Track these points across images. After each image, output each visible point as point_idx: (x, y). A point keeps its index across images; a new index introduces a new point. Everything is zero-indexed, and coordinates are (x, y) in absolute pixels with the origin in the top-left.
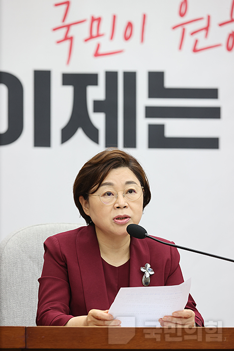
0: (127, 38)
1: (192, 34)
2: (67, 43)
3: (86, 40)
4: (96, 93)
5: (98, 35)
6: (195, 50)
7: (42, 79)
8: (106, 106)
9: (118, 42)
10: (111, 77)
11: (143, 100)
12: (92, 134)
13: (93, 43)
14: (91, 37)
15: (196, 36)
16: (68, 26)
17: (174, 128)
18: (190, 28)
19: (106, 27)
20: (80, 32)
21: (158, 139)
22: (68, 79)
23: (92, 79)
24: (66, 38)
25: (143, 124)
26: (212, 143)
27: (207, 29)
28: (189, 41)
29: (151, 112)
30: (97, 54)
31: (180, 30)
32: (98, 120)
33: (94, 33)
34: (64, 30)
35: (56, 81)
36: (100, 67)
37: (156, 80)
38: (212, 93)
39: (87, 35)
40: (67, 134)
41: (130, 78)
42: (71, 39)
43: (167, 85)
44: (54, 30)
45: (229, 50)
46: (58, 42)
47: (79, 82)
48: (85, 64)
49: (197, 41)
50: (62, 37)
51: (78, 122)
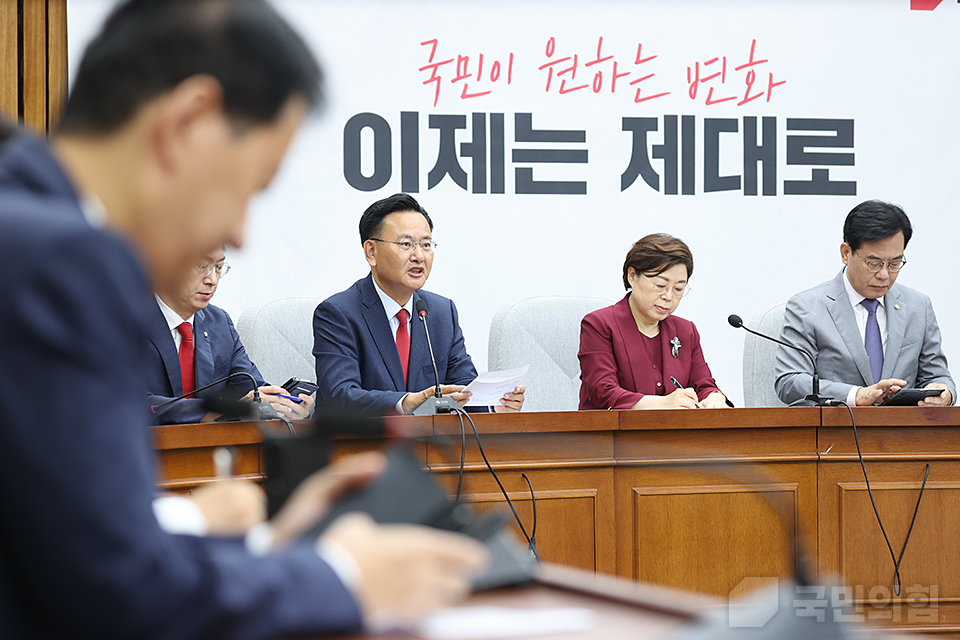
0: (493, 80)
1: (559, 75)
2: (436, 82)
3: (453, 81)
4: (464, 136)
5: (466, 76)
6: (562, 92)
7: (410, 120)
8: (473, 150)
9: (486, 82)
10: (479, 118)
11: (510, 143)
12: (460, 179)
13: (461, 83)
14: (459, 78)
15: (563, 77)
16: (435, 66)
17: (542, 172)
18: (557, 68)
19: (473, 68)
20: (447, 72)
21: (526, 184)
22: (435, 121)
23: (460, 122)
24: (433, 78)
25: (510, 168)
26: (579, 188)
27: (574, 68)
28: (556, 82)
29: (518, 156)
30: (464, 96)
31: (547, 69)
32: (466, 164)
33: (462, 74)
34: (432, 69)
35: (423, 122)
36: (467, 109)
37: (523, 121)
38: (580, 136)
39: (455, 76)
40: (434, 179)
41: (497, 119)
42: (439, 78)
43: (535, 127)
44: (421, 70)
45: (596, 91)
46: (425, 83)
47: (446, 125)
48: (451, 104)
49: (564, 81)
50: (429, 78)
51: (446, 165)
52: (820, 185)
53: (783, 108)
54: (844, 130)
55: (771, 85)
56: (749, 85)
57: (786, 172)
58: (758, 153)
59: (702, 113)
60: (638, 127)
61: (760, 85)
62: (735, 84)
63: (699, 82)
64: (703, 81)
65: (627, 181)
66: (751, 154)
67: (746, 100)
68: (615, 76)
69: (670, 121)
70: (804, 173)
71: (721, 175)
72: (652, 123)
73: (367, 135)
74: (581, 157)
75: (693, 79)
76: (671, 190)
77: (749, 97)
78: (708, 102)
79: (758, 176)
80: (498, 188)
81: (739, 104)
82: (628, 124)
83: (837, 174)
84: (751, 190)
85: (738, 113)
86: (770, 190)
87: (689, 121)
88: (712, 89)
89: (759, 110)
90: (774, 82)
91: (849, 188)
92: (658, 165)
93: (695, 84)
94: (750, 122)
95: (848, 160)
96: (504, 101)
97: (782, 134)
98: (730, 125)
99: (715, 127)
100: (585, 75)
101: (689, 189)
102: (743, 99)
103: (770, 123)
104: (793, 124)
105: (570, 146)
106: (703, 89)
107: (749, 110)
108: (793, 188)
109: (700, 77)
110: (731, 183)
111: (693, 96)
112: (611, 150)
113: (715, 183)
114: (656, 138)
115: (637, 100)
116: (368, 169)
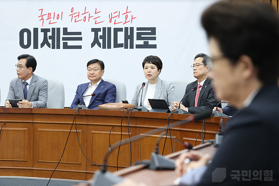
0: (58, 19)
1: (74, 17)
2: (42, 20)
3: (47, 20)
4: (49, 34)
5: (50, 18)
6: (75, 22)
7: (36, 30)
8: (52, 38)
9: (55, 20)
10: (53, 29)
11: (62, 36)
12: (48, 45)
13: (49, 20)
14: (48, 19)
15: (75, 18)
17: (70, 43)
19: (52, 16)
20: (45, 17)
21: (66, 46)
22: (42, 30)
23: (48, 30)
24: (42, 19)
25: (62, 42)
26: (80, 47)
27: (78, 16)
28: (74, 19)
29: (64, 39)
30: (50, 23)
31: (71, 16)
32: (50, 41)
33: (49, 18)
34: (41, 17)
35: (39, 31)
36: (50, 27)
37: (65, 29)
38: (80, 33)
39: (47, 18)
40: (42, 45)
41: (59, 29)
42: (43, 19)
43: (68, 31)
44: (39, 17)
45: (84, 21)
46: (40, 20)
47: (45, 31)
48: (46, 26)
49: (76, 19)
50: (41, 19)
51: (45, 42)
52: (146, 46)
53: (135, 25)
54: (153, 30)
55: (132, 18)
56: (126, 18)
57: (136, 42)
58: (129, 37)
59: (113, 26)
60: (95, 31)
61: (129, 19)
62: (122, 18)
63: (112, 18)
64: (113, 18)
65: (93, 45)
66: (126, 37)
67: (125, 23)
68: (89, 17)
69: (104, 29)
70: (141, 42)
71: (118, 43)
72: (99, 30)
73: (25, 34)
74: (80, 39)
75: (110, 17)
76: (104, 47)
77: (126, 22)
78: (115, 24)
79: (128, 43)
80: (58, 47)
81: (123, 24)
82: (93, 30)
83: (151, 42)
84: (126, 47)
85: (123, 26)
86: (132, 47)
87: (109, 29)
88: (116, 20)
89: (129, 25)
90: (133, 18)
91: (154, 46)
92: (101, 41)
93: (111, 19)
94: (126, 29)
95: (154, 39)
96: (60, 25)
97: (135, 32)
98: (121, 30)
99: (117, 30)
100: (82, 17)
101: (109, 47)
102: (124, 22)
103: (132, 29)
104: (138, 29)
105: (77, 36)
106: (113, 20)
107: (126, 25)
108: (138, 46)
109: (113, 17)
110: (121, 45)
111: (110, 22)
112: (88, 37)
113: (117, 45)
114: (100, 34)
115: (95, 23)
116: (25, 43)
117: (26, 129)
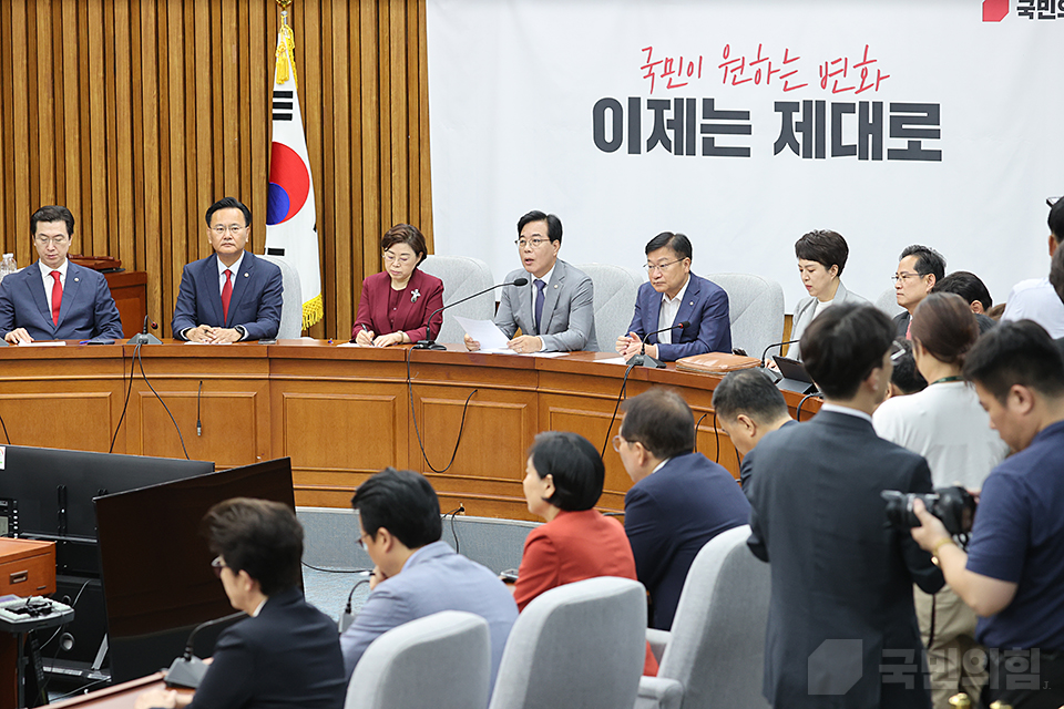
0: (689, 75)
1: (732, 71)
2: (652, 77)
3: (662, 76)
4: (669, 114)
5: (671, 72)
6: (734, 84)
7: (634, 103)
8: (676, 124)
9: (684, 78)
10: (679, 102)
11: (700, 120)
12: (667, 144)
13: (667, 77)
14: (666, 74)
15: (734, 73)
16: (651, 66)
17: (721, 140)
18: (731, 67)
19: (675, 67)
20: (658, 70)
21: (710, 149)
22: (652, 104)
23: (666, 105)
24: (649, 74)
25: (699, 137)
26: (745, 152)
27: (742, 67)
28: (730, 76)
29: (705, 128)
30: (669, 87)
31: (724, 68)
32: (671, 134)
33: (668, 71)
34: (648, 68)
35: (644, 105)
36: (670, 95)
37: (708, 103)
38: (746, 115)
39: (663, 72)
40: (651, 145)
41: (692, 102)
42: (653, 75)
43: (716, 109)
44: (642, 68)
45: (757, 83)
46: (644, 77)
47: (658, 106)
48: (662, 93)
49: (735, 76)
50: (647, 74)
51: (658, 136)
52: (914, 153)
53: (887, 95)
54: (933, 112)
55: (879, 79)
56: (864, 78)
57: (890, 143)
58: (870, 129)
59: (830, 98)
60: (785, 108)
61: (871, 79)
62: (854, 78)
63: (828, 77)
64: (831, 75)
65: (778, 148)
66: (864, 129)
67: (861, 90)
68: (770, 72)
69: (807, 104)
70: (902, 144)
71: (843, 144)
72: (794, 106)
73: (609, 113)
74: (747, 130)
75: (824, 74)
76: (807, 155)
77: (864, 87)
78: (834, 91)
79: (868, 147)
80: (692, 152)
81: (856, 93)
82: (779, 106)
83: (927, 144)
84: (863, 156)
85: (855, 99)
86: (877, 156)
87: (821, 104)
88: (837, 81)
89: (870, 96)
90: (881, 76)
91: (936, 156)
92: (799, 137)
93: (825, 78)
94: (864, 105)
95: (936, 134)
96: (695, 90)
97: (887, 114)
98: (849, 108)
99: (841, 109)
100: (750, 72)
101: (821, 154)
102: (858, 88)
103: (878, 106)
104: (894, 107)
105: (739, 122)
106: (831, 81)
107: (863, 97)
108: (895, 154)
109: (829, 73)
110: (849, 151)
111: (824, 87)
112: (767, 126)
113: (840, 150)
114: (797, 117)
115: (785, 90)
116: (609, 137)
117: (523, 406)
